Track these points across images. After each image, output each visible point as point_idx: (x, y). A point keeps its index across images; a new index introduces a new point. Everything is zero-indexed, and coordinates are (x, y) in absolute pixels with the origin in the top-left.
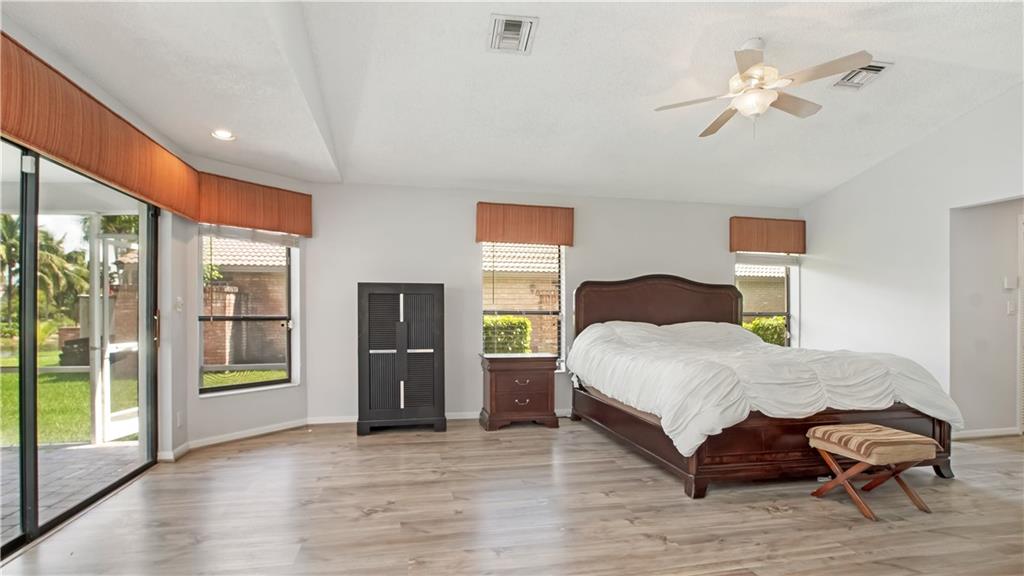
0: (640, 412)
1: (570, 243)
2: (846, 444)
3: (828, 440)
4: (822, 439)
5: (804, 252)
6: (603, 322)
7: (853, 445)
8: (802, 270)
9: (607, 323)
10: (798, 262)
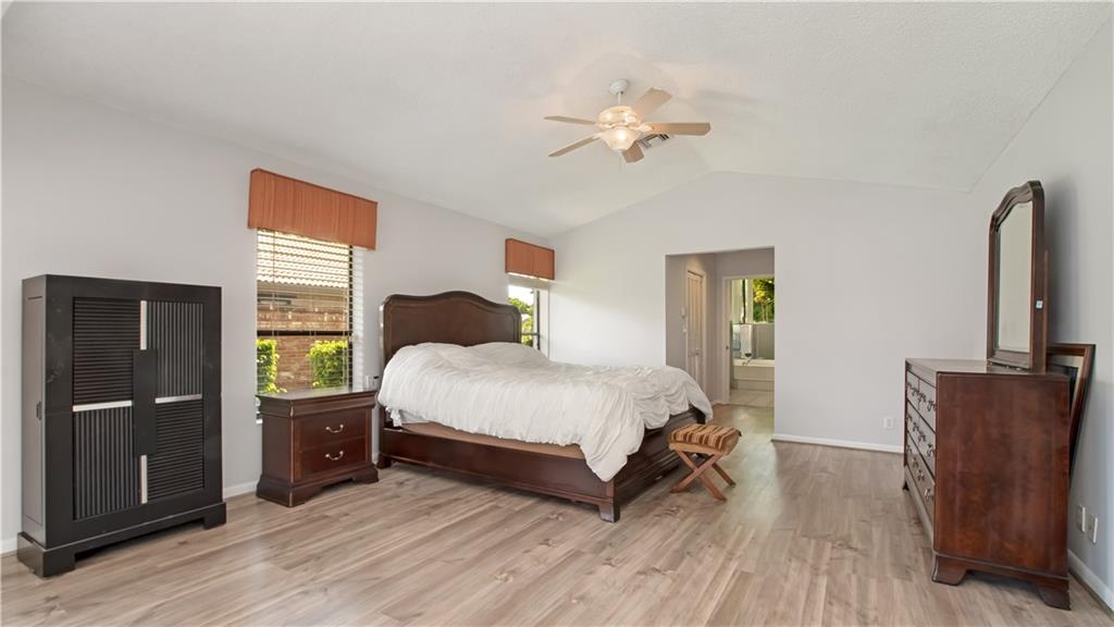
0: (502, 439)
1: (370, 245)
2: (706, 443)
3: (690, 442)
4: (684, 441)
5: (553, 279)
6: (414, 344)
7: (712, 442)
8: (551, 294)
9: (421, 345)
10: (547, 287)
